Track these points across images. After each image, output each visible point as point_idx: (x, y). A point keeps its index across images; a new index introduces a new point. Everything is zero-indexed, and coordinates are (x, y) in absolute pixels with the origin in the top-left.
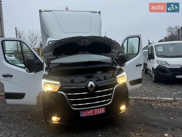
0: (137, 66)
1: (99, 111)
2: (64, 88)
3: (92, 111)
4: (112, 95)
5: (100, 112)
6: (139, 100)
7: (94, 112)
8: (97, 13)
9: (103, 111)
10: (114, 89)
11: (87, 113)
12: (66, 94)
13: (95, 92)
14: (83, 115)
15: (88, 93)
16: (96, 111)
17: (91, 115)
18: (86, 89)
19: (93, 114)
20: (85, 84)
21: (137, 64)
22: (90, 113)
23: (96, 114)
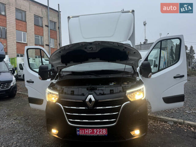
0: (175, 77)
1: (99, 132)
2: (62, 99)
3: (90, 131)
4: (118, 114)
5: (101, 133)
6: (180, 123)
7: (93, 132)
8: (130, 13)
9: (104, 132)
10: (121, 106)
11: (85, 132)
12: (63, 107)
13: (95, 108)
14: (80, 133)
15: (87, 108)
16: (96, 131)
17: (90, 135)
18: (84, 104)
19: (92, 135)
20: (83, 98)
21: (175, 75)
22: (88, 132)
23: (95, 134)
